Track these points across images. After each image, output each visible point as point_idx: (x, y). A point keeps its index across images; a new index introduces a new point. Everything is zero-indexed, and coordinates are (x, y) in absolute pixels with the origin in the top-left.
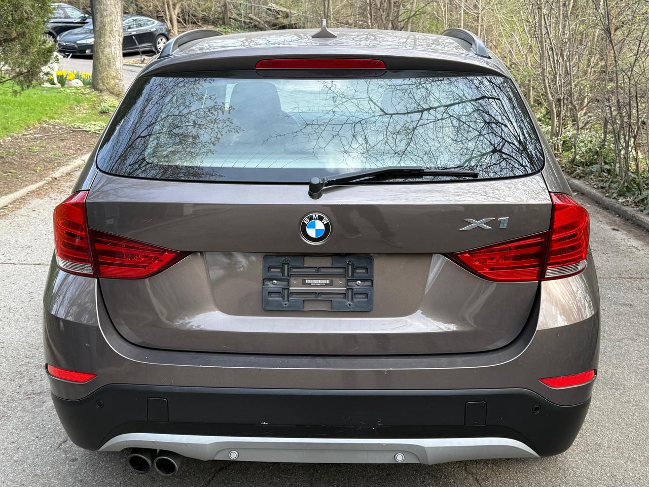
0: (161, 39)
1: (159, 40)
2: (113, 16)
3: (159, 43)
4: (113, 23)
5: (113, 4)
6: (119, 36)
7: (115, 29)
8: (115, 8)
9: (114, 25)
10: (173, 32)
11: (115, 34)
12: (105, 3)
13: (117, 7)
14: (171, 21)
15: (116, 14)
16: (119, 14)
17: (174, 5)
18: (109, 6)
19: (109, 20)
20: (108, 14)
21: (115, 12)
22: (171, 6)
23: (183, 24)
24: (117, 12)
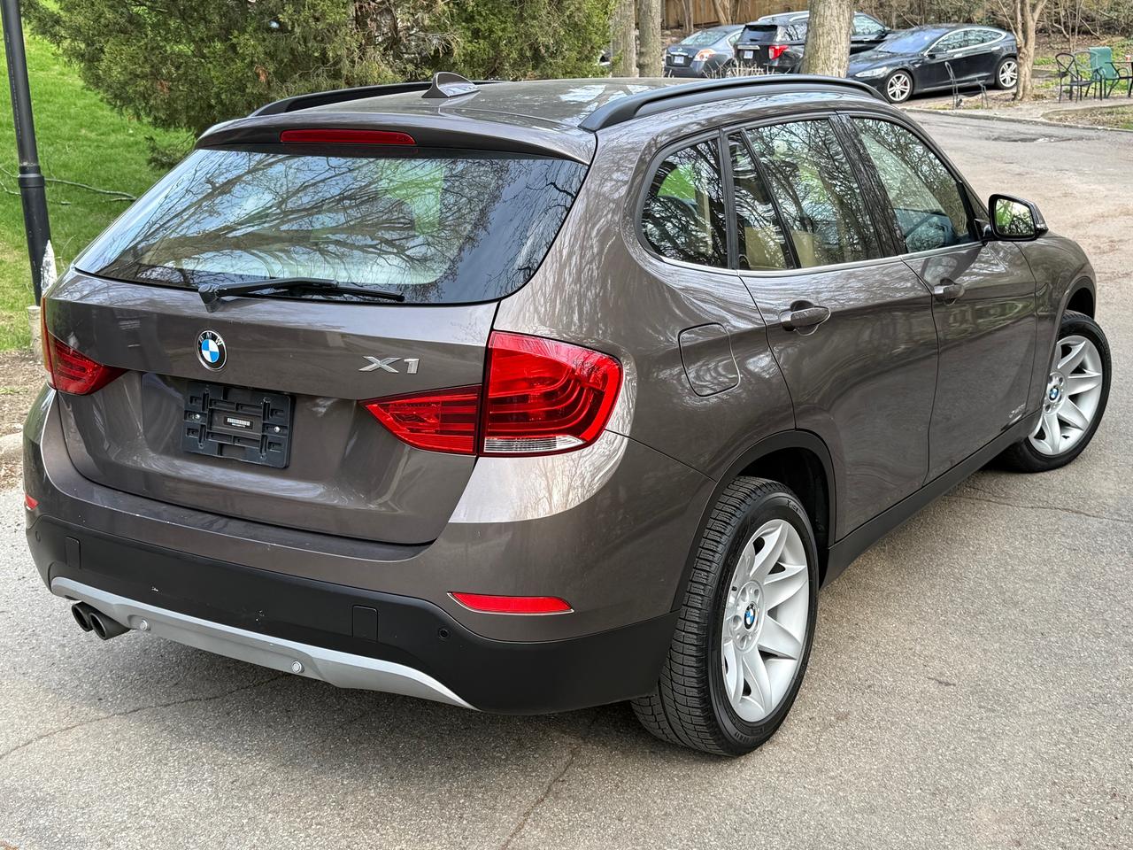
0: (1009, 65)
1: (1005, 66)
2: (833, 35)
3: (1003, 72)
4: (832, 46)
5: (835, 14)
6: (839, 67)
7: (833, 56)
8: (838, 21)
9: (831, 50)
10: (1026, 52)
11: (833, 65)
12: (822, 13)
13: (841, 19)
14: (1025, 32)
15: (838, 31)
16: (843, 31)
17: (1034, 7)
18: (829, 18)
19: (825, 41)
20: (825, 31)
21: (837, 27)
22: (1028, 8)
23: (1064, 36)
24: (841, 28)
